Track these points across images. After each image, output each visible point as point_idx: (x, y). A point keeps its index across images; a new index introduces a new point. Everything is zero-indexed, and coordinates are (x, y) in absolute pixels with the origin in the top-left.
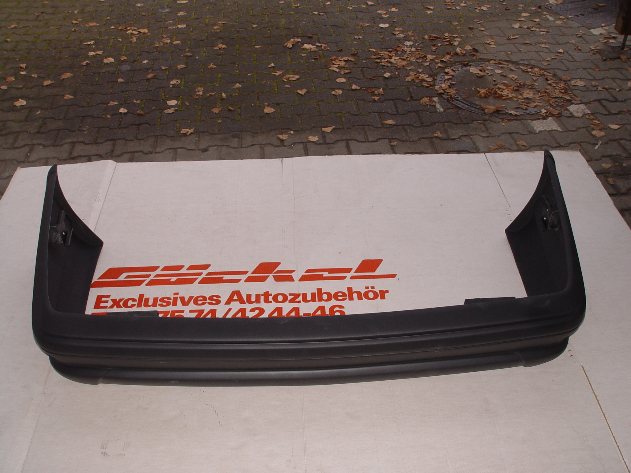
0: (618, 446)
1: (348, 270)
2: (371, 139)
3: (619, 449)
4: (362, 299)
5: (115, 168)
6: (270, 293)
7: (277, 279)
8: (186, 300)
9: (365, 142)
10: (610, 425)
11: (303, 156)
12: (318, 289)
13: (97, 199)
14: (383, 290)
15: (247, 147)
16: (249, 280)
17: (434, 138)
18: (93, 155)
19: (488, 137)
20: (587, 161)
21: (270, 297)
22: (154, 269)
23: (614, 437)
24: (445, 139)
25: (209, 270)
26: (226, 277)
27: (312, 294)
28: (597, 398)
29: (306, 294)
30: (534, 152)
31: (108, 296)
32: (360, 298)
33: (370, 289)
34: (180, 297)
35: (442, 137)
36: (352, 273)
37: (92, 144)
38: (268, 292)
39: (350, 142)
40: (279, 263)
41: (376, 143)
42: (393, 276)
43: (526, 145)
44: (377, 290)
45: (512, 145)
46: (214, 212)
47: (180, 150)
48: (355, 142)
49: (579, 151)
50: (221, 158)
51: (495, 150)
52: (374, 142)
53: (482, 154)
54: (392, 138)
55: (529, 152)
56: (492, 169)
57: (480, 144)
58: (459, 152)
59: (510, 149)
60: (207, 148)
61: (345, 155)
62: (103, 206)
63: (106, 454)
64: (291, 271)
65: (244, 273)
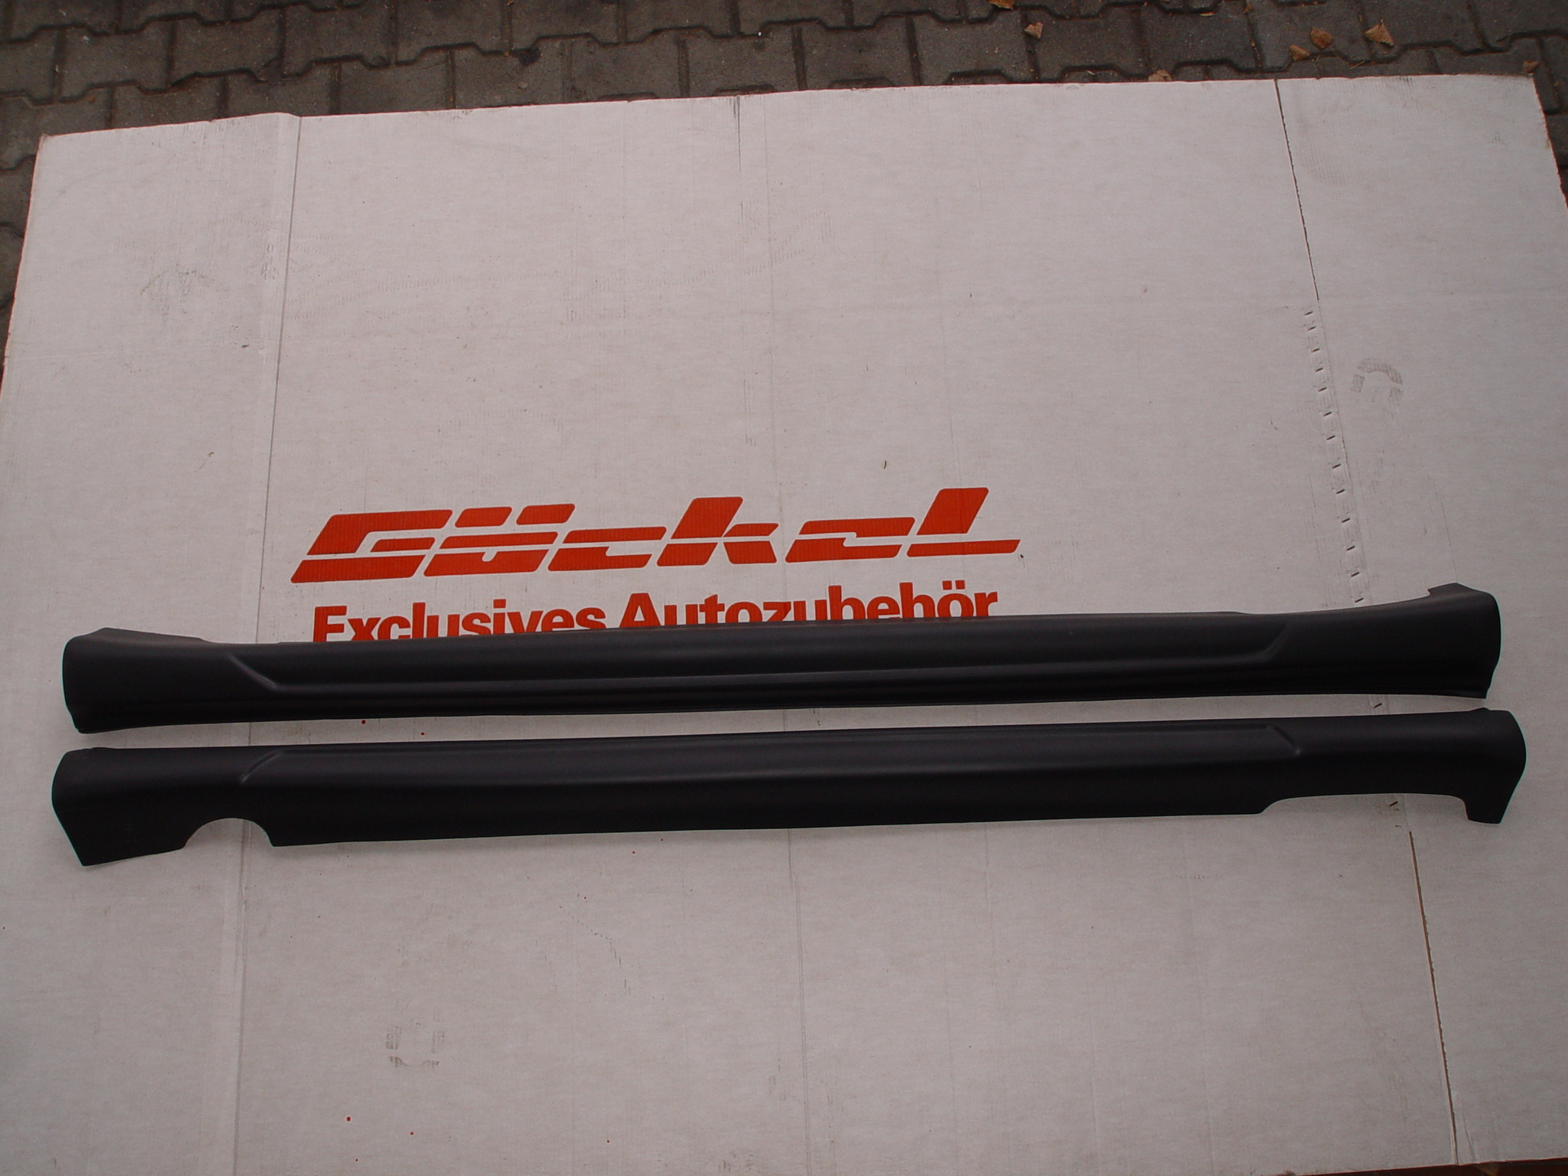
0: (1444, 1053)
1: (901, 526)
2: (974, 13)
5: (299, 139)
6: (719, 602)
8: (526, 624)
9: (959, 21)
11: (795, 90)
12: (831, 588)
13: (268, 269)
14: (985, 594)
15: (642, 41)
16: (671, 557)
17: (1146, 4)
20: (1547, 112)
21: (719, 613)
22: (437, 518)
23: (1441, 1031)
25: (574, 523)
26: (615, 549)
27: (817, 602)
28: (1427, 926)
29: (803, 603)
30: (1409, 77)
31: (341, 611)
33: (954, 590)
34: (510, 614)
36: (914, 538)
37: (222, 23)
38: (715, 597)
39: (917, 20)
40: (738, 501)
41: (987, 27)
42: (1008, 546)
43: (1392, 44)
44: (970, 593)
45: (1353, 41)
46: (570, 313)
47: (462, 55)
48: (932, 22)
49: (1533, 77)
50: (574, 88)
51: (1305, 59)
52: (981, 21)
53: (1269, 83)
54: (1033, 8)
55: (1398, 77)
56: (1289, 147)
57: (1269, 37)
58: (1209, 68)
59: (1345, 58)
60: (534, 45)
61: (902, 88)
62: (285, 290)
63: (398, 1061)
64: (768, 529)
65: (656, 533)
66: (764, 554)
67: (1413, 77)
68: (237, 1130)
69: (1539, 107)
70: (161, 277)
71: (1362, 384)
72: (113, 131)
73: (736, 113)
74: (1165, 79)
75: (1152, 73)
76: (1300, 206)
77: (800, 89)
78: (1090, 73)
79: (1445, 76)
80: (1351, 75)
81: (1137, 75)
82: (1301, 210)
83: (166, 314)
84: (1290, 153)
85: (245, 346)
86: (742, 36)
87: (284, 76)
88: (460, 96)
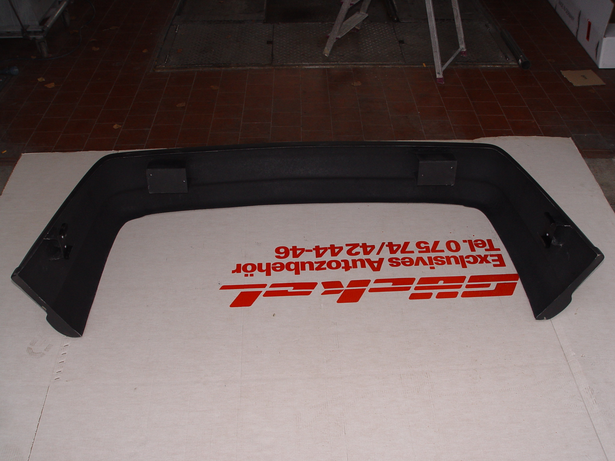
1: (268, 294)
4: (258, 264)
6: (344, 269)
7: (338, 284)
8: (420, 262)
12: (299, 274)
14: (237, 273)
16: (366, 283)
21: (344, 266)
22: (465, 294)
25: (409, 293)
26: (389, 285)
27: (305, 270)
29: (310, 270)
31: (495, 266)
32: (260, 265)
33: (249, 274)
36: (264, 290)
38: (346, 271)
40: (339, 301)
42: (224, 288)
44: (243, 273)
46: (428, 376)
64: (325, 293)
65: (372, 290)
66: (326, 285)
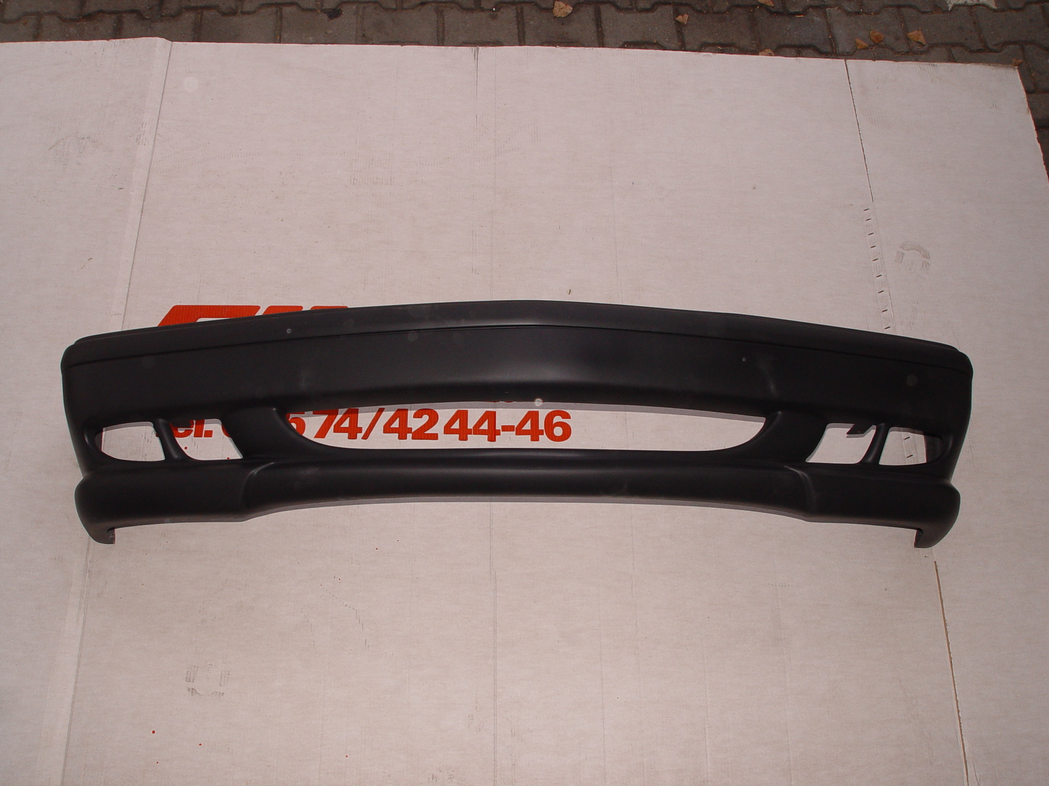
0: (959, 718)
2: (641, 5)
3: (960, 723)
5: (170, 56)
9: (631, 9)
10: (955, 680)
11: (517, 45)
13: (141, 139)
15: (412, 9)
17: (758, 7)
18: (126, 12)
19: (858, 13)
20: (1028, 92)
23: (957, 701)
24: (778, 13)
28: (947, 627)
30: (935, 63)
35: (773, 7)
39: (602, 7)
41: (650, 15)
43: (924, 43)
45: (897, 39)
46: (353, 180)
47: (287, 10)
48: (613, 9)
49: (1018, 68)
50: (364, 36)
51: (866, 48)
52: (646, 10)
53: (841, 62)
54: (681, 4)
55: (927, 63)
56: (854, 103)
57: (840, 32)
58: (800, 49)
59: (892, 49)
60: (337, 7)
61: (591, 48)
62: (153, 153)
63: (194, 691)
67: (938, 64)
68: (68, 738)
69: (1022, 88)
70: (65, 140)
71: (902, 257)
72: (39, 43)
73: (476, 57)
74: (770, 55)
75: (761, 51)
76: (861, 140)
77: (520, 45)
78: (719, 48)
79: (959, 64)
80: (896, 60)
81: (751, 51)
82: (862, 143)
83: (65, 165)
84: (854, 106)
85: (121, 189)
86: (483, 10)
87: (162, 16)
88: (285, 36)
